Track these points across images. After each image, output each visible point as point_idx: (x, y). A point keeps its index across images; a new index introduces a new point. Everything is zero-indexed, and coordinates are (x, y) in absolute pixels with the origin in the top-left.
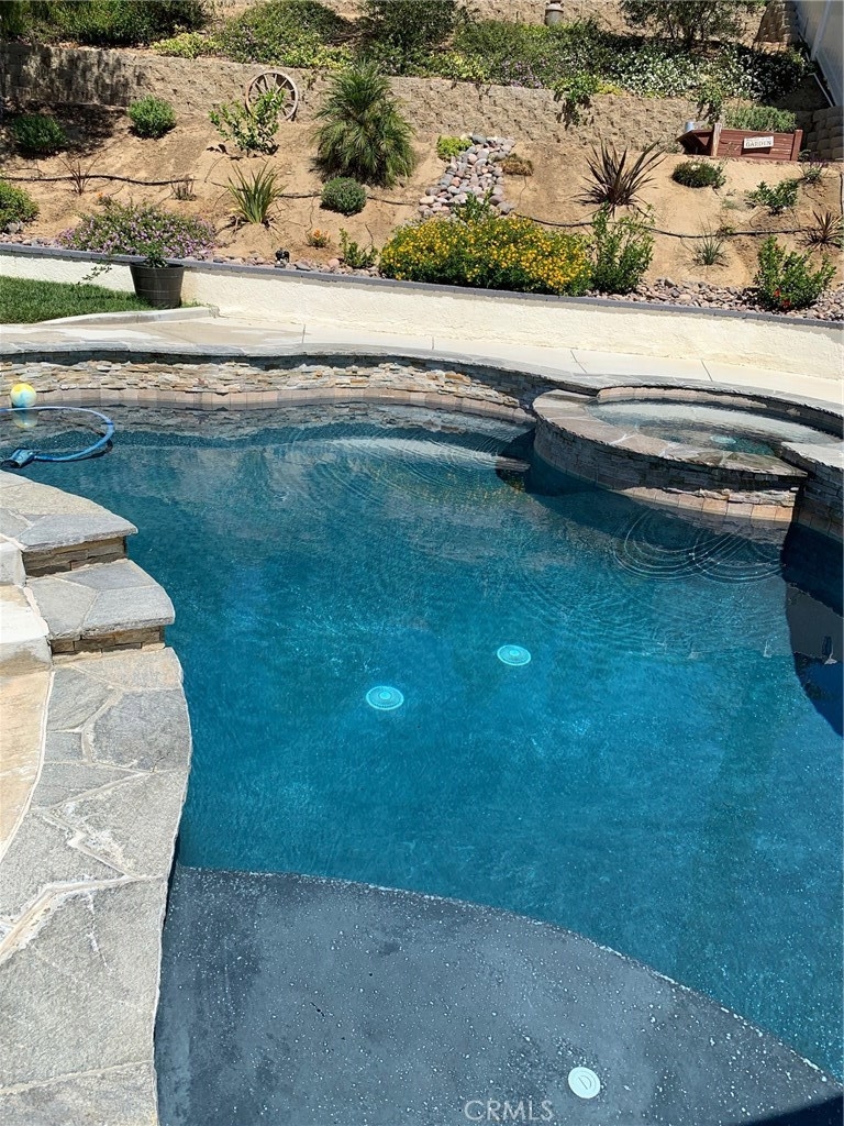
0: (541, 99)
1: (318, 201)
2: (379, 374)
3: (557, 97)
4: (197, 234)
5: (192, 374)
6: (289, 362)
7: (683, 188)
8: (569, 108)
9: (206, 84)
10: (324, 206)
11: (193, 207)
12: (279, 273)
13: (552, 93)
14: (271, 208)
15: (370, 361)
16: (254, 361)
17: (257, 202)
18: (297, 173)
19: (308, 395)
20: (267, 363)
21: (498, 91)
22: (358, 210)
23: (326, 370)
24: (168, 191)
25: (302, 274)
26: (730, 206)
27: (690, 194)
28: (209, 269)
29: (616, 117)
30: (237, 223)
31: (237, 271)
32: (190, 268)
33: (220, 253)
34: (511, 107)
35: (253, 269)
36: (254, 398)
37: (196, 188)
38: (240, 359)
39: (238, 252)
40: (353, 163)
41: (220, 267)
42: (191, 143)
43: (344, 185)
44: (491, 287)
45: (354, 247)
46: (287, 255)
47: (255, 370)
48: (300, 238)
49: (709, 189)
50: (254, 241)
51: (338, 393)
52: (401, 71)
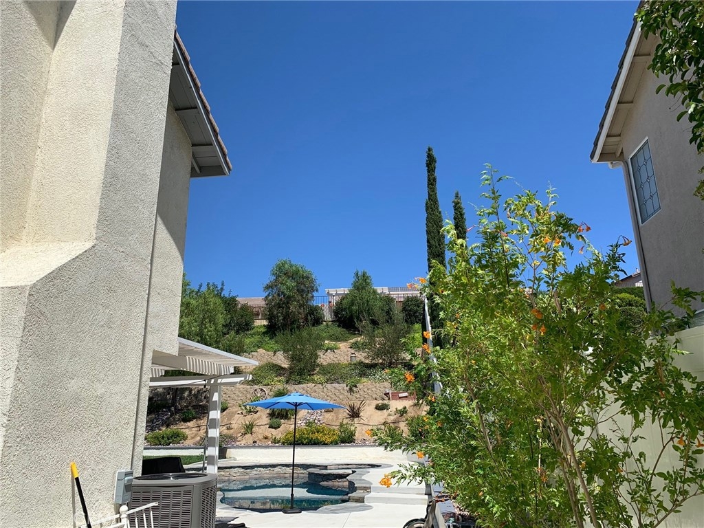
0: (343, 387)
1: (268, 426)
2: (276, 469)
3: (347, 386)
4: (232, 439)
5: (228, 472)
6: (252, 467)
7: (377, 411)
8: (351, 389)
9: (239, 394)
10: (269, 427)
11: (232, 431)
12: (254, 447)
13: (345, 385)
14: (253, 429)
15: (274, 466)
16: (243, 467)
17: (249, 428)
18: (263, 417)
19: (257, 476)
20: (246, 468)
21: (329, 386)
22: (279, 427)
23: (262, 469)
24: (225, 428)
25: (260, 447)
26: (390, 415)
27: (379, 412)
28: (235, 448)
29: (365, 390)
30: (244, 434)
31: (242, 447)
32: (229, 448)
33: (238, 443)
34: (333, 390)
35: (247, 447)
36: (242, 477)
37: (232, 426)
38: (239, 467)
39: (243, 443)
40: (279, 414)
41: (238, 447)
42: (233, 413)
43: (275, 420)
44: (311, 445)
45: (275, 438)
46: (256, 442)
47: (243, 470)
48: (261, 437)
49: (385, 410)
50: (249, 439)
51: (265, 475)
52: (299, 383)
